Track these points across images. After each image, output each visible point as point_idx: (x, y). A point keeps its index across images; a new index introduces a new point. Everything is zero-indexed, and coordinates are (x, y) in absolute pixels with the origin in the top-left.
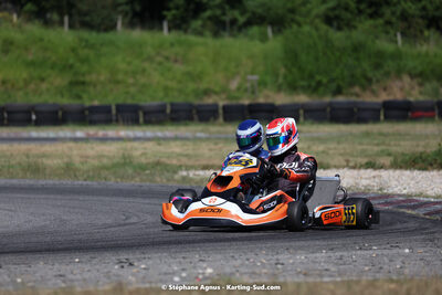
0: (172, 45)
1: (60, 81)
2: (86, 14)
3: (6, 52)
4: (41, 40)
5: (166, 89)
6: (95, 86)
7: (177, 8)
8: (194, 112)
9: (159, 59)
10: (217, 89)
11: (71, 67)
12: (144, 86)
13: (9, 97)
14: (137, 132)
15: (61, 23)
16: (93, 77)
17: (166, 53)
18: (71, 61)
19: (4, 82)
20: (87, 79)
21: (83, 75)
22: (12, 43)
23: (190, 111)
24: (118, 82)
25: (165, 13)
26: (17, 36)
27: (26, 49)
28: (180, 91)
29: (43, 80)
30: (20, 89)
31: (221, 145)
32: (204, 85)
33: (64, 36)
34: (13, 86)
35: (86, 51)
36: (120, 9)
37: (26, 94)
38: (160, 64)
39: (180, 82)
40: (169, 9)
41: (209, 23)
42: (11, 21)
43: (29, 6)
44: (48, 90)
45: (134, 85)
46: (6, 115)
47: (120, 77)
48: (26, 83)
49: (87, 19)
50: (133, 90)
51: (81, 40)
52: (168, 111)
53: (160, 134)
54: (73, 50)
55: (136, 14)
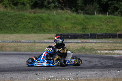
0: (109, 18)
1: (80, 27)
2: (87, 11)
3: (66, 20)
4: (75, 17)
5: (107, 30)
6: (89, 29)
7: (112, 9)
8: (111, 35)
9: (106, 22)
10: (121, 30)
11: (83, 24)
12: (101, 29)
13: (67, 32)
14: (95, 41)
15: (81, 13)
16: (88, 27)
17: (107, 21)
18: (83, 23)
19: (66, 28)
20: (87, 27)
21: (86, 26)
22: (68, 18)
23: (110, 35)
24: (95, 28)
25: (108, 10)
26: (69, 16)
27: (71, 19)
28: (111, 30)
29: (75, 27)
30: (69, 30)
31: (111, 44)
32: (117, 29)
33: (81, 16)
34: (68, 29)
35: (87, 20)
36: (97, 9)
37: (71, 31)
38: (106, 23)
39: (111, 28)
40: (109, 9)
41: (120, 13)
42: (68, 12)
43: (74, 9)
44: (77, 30)
45: (99, 29)
46: (62, 36)
47: (95, 27)
48: (71, 28)
49: (87, 12)
50: (98, 30)
51: (86, 17)
52: (104, 35)
53: (100, 41)
54: (84, 20)
55: (101, 11)
